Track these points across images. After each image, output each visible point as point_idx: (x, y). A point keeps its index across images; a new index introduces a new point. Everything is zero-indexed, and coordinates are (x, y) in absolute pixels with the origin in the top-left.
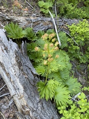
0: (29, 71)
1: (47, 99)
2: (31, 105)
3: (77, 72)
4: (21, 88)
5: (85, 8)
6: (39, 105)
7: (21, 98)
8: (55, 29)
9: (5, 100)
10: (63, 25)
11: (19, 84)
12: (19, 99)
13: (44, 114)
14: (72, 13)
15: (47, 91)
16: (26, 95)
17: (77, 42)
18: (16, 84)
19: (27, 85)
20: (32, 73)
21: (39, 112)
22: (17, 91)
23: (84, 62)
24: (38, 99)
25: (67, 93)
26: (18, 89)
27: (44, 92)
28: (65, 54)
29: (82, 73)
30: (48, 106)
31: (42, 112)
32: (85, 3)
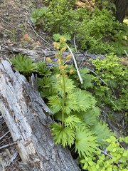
0: (39, 108)
1: (64, 145)
2: (41, 152)
3: (111, 124)
4: (29, 129)
5: (113, 43)
6: (53, 152)
7: (28, 144)
8: (74, 65)
9: (5, 154)
10: (84, 61)
11: (26, 124)
12: (25, 146)
13: (61, 167)
14: (97, 47)
15: (65, 136)
16: (36, 139)
17: (105, 81)
18: (23, 124)
19: (36, 124)
20: (44, 111)
21: (53, 163)
22: (23, 134)
23: (119, 109)
24: (52, 145)
25: (93, 138)
26: (25, 131)
27: (60, 136)
28: (90, 95)
29: (119, 125)
30: (66, 157)
31: (57, 163)
32: (113, 37)
